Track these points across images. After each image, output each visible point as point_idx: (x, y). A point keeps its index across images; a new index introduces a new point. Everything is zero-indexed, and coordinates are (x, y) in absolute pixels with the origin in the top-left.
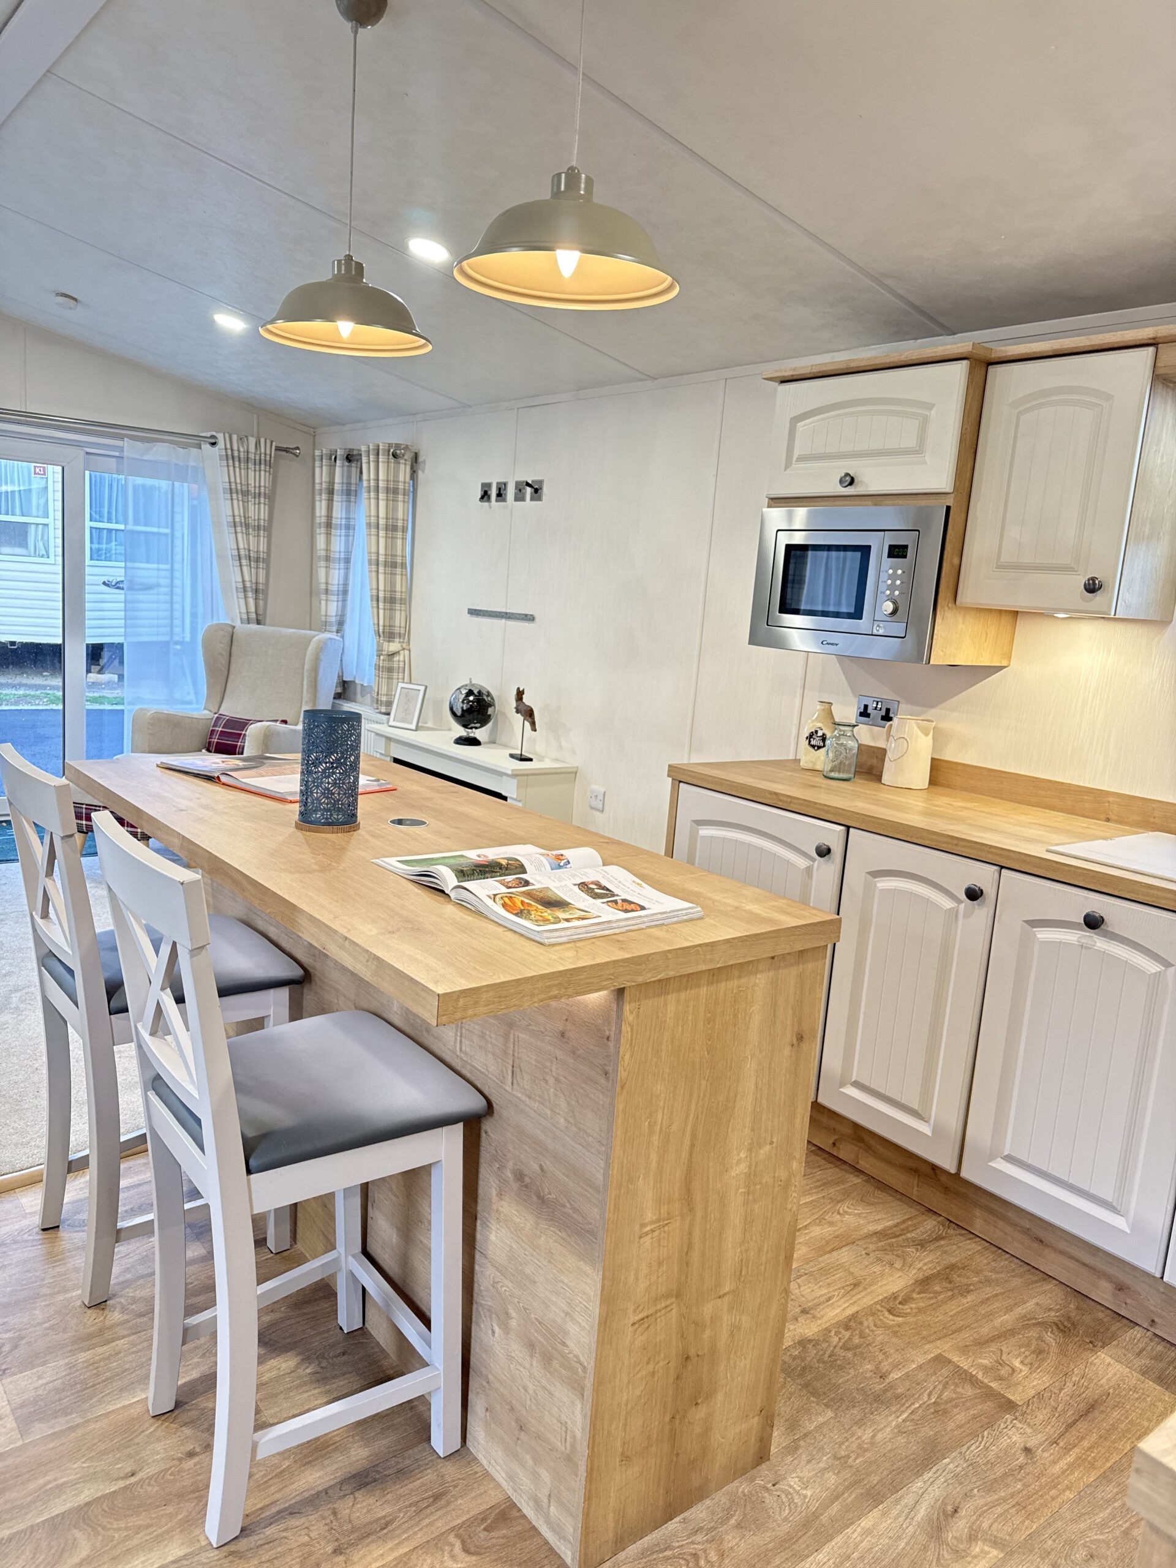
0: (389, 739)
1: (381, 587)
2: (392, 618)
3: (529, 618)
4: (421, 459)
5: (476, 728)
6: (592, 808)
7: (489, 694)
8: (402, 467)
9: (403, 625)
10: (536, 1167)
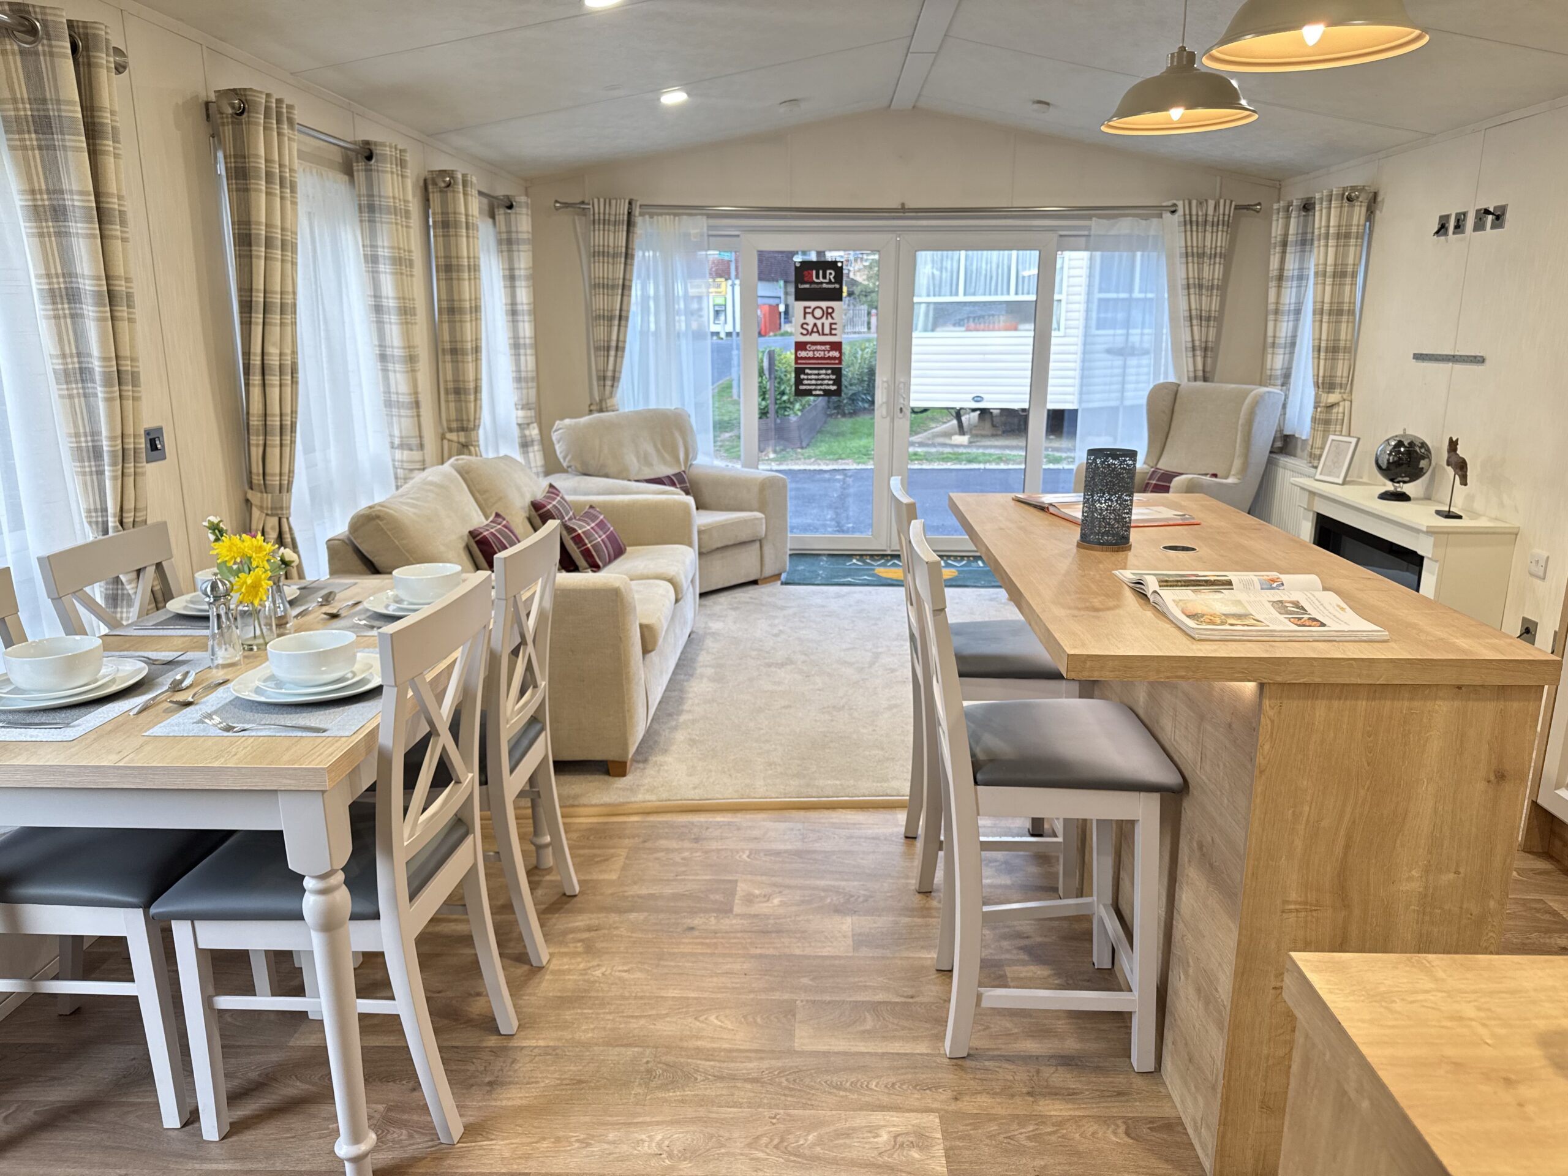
0: (1312, 494)
1: (1324, 337)
2: (1333, 368)
3: (1479, 360)
5: (1405, 482)
6: (1532, 574)
7: (1423, 445)
8: (1357, 209)
9: (1345, 374)
10: (1210, 839)
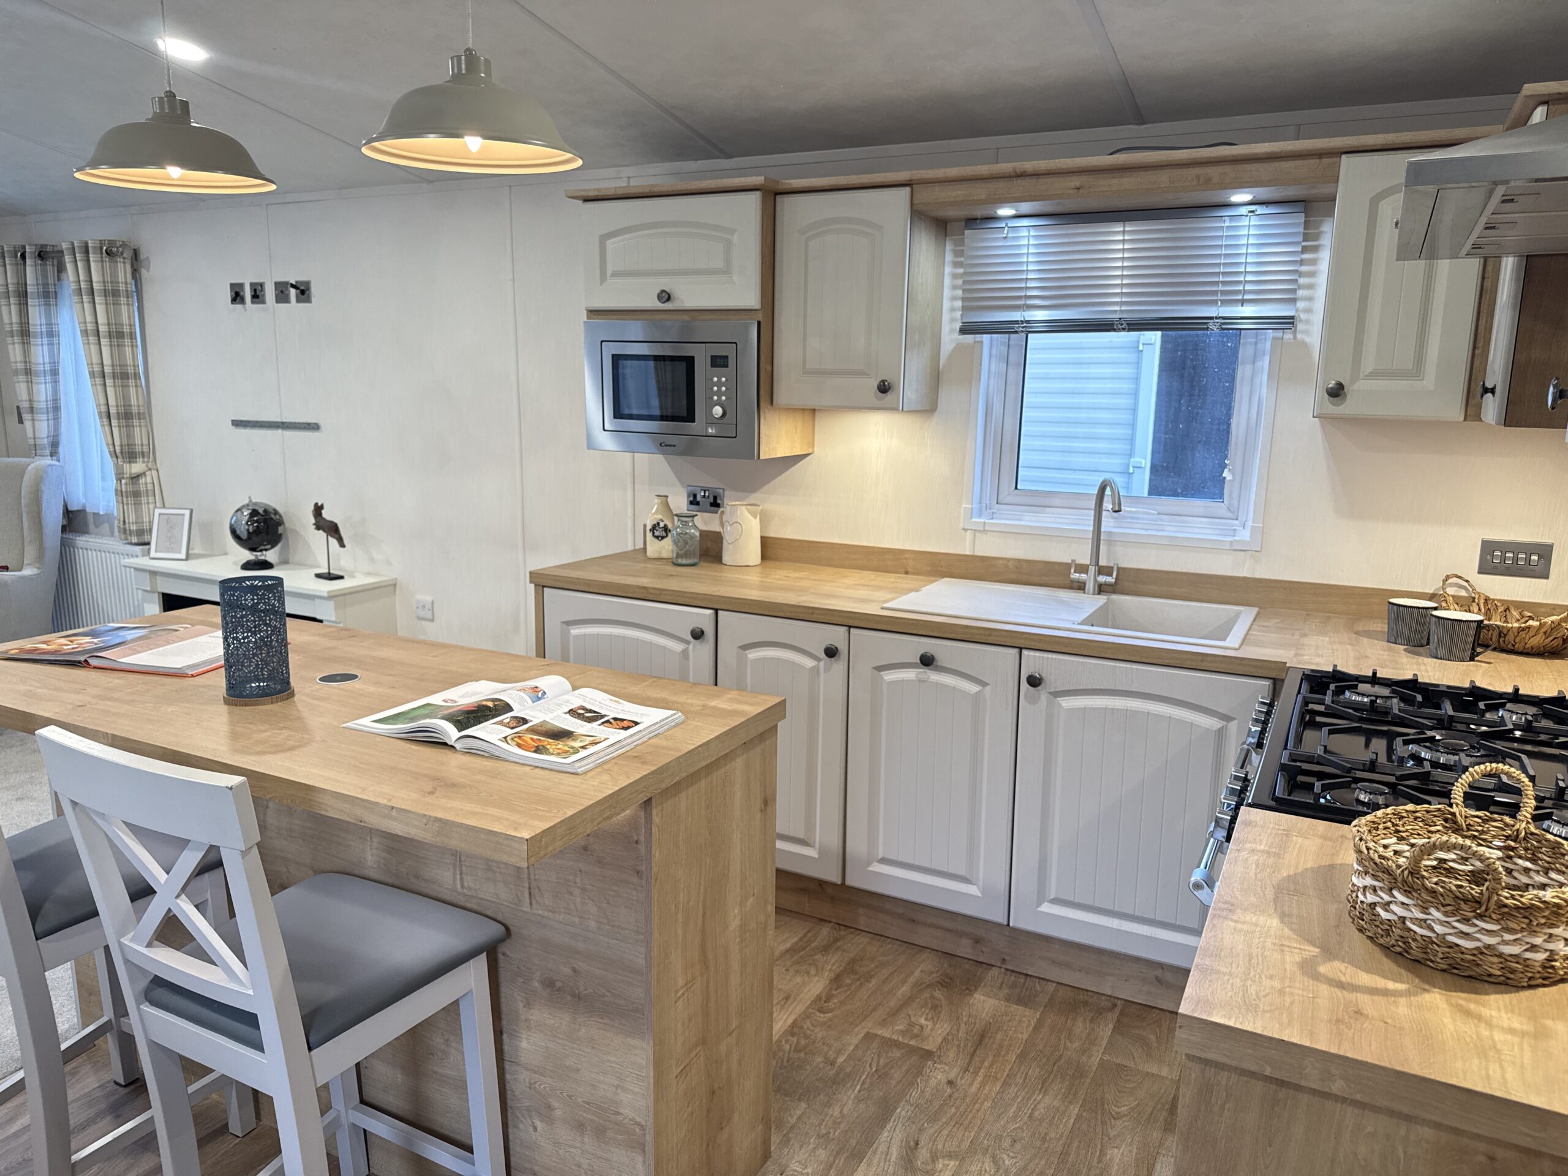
0: (153, 574)
1: (112, 402)
2: (129, 436)
3: (314, 427)
4: (142, 257)
5: (266, 550)
6: (419, 618)
7: (276, 512)
8: (120, 266)
9: (145, 442)
10: (567, 970)
